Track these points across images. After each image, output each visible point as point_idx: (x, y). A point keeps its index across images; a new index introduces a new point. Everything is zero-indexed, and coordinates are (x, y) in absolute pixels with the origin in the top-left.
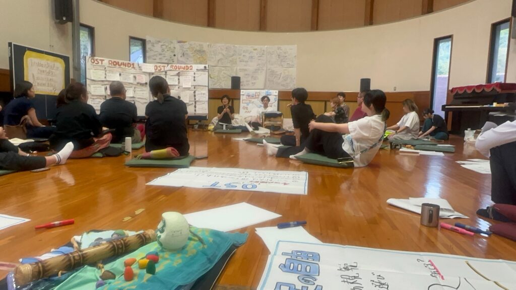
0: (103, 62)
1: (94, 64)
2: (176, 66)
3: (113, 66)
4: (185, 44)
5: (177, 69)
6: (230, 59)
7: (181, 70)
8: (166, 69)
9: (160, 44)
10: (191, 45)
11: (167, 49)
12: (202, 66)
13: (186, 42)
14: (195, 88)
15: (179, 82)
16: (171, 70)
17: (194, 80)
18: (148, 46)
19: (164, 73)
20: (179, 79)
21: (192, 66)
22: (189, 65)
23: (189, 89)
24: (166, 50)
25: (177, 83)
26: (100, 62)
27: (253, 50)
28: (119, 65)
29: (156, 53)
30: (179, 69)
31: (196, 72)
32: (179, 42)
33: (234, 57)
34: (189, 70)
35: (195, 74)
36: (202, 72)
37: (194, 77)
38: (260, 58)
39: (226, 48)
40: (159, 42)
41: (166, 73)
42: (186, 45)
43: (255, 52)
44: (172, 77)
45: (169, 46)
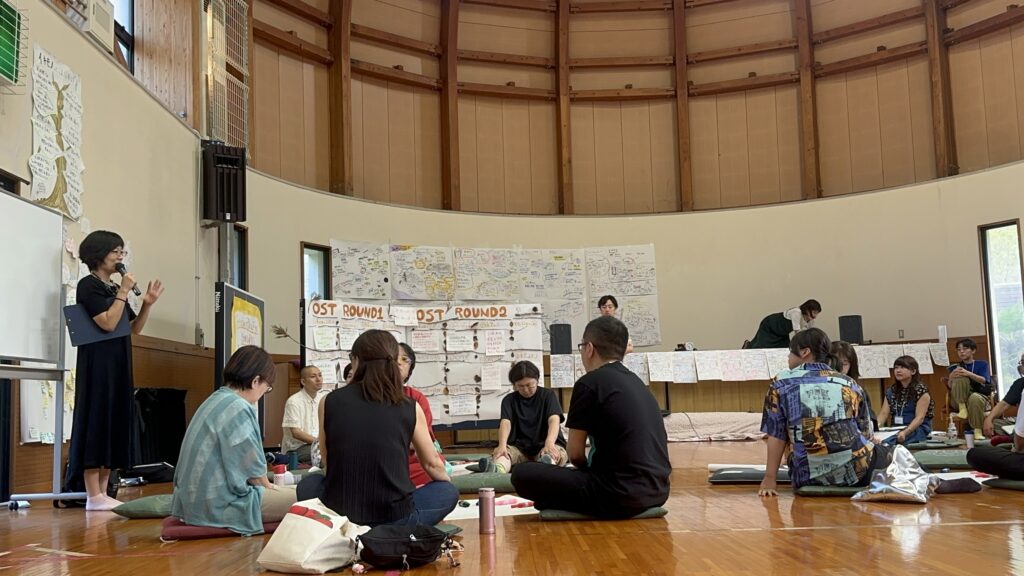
0: (335, 309)
1: (319, 315)
2: (467, 309)
3: (350, 317)
4: (407, 251)
5: (472, 317)
6: (505, 281)
7: (479, 317)
8: (445, 317)
9: (358, 255)
10: (419, 253)
11: (371, 267)
12: (527, 308)
13: (409, 247)
14: (513, 355)
15: (476, 345)
16: (456, 319)
17: (512, 338)
18: (335, 261)
19: (440, 326)
20: (475, 338)
21: (505, 309)
22: (498, 307)
23: (499, 358)
24: (369, 268)
25: (472, 348)
26: (329, 309)
27: (553, 261)
28: (359, 315)
29: (350, 277)
30: (475, 316)
31: (514, 321)
32: (395, 249)
33: (513, 277)
34: (498, 317)
35: (512, 324)
36: (529, 321)
37: (512, 332)
38: (569, 278)
39: (495, 257)
40: (356, 250)
41: (445, 325)
42: (410, 256)
43: (560, 263)
44: (459, 334)
45: (376, 259)
